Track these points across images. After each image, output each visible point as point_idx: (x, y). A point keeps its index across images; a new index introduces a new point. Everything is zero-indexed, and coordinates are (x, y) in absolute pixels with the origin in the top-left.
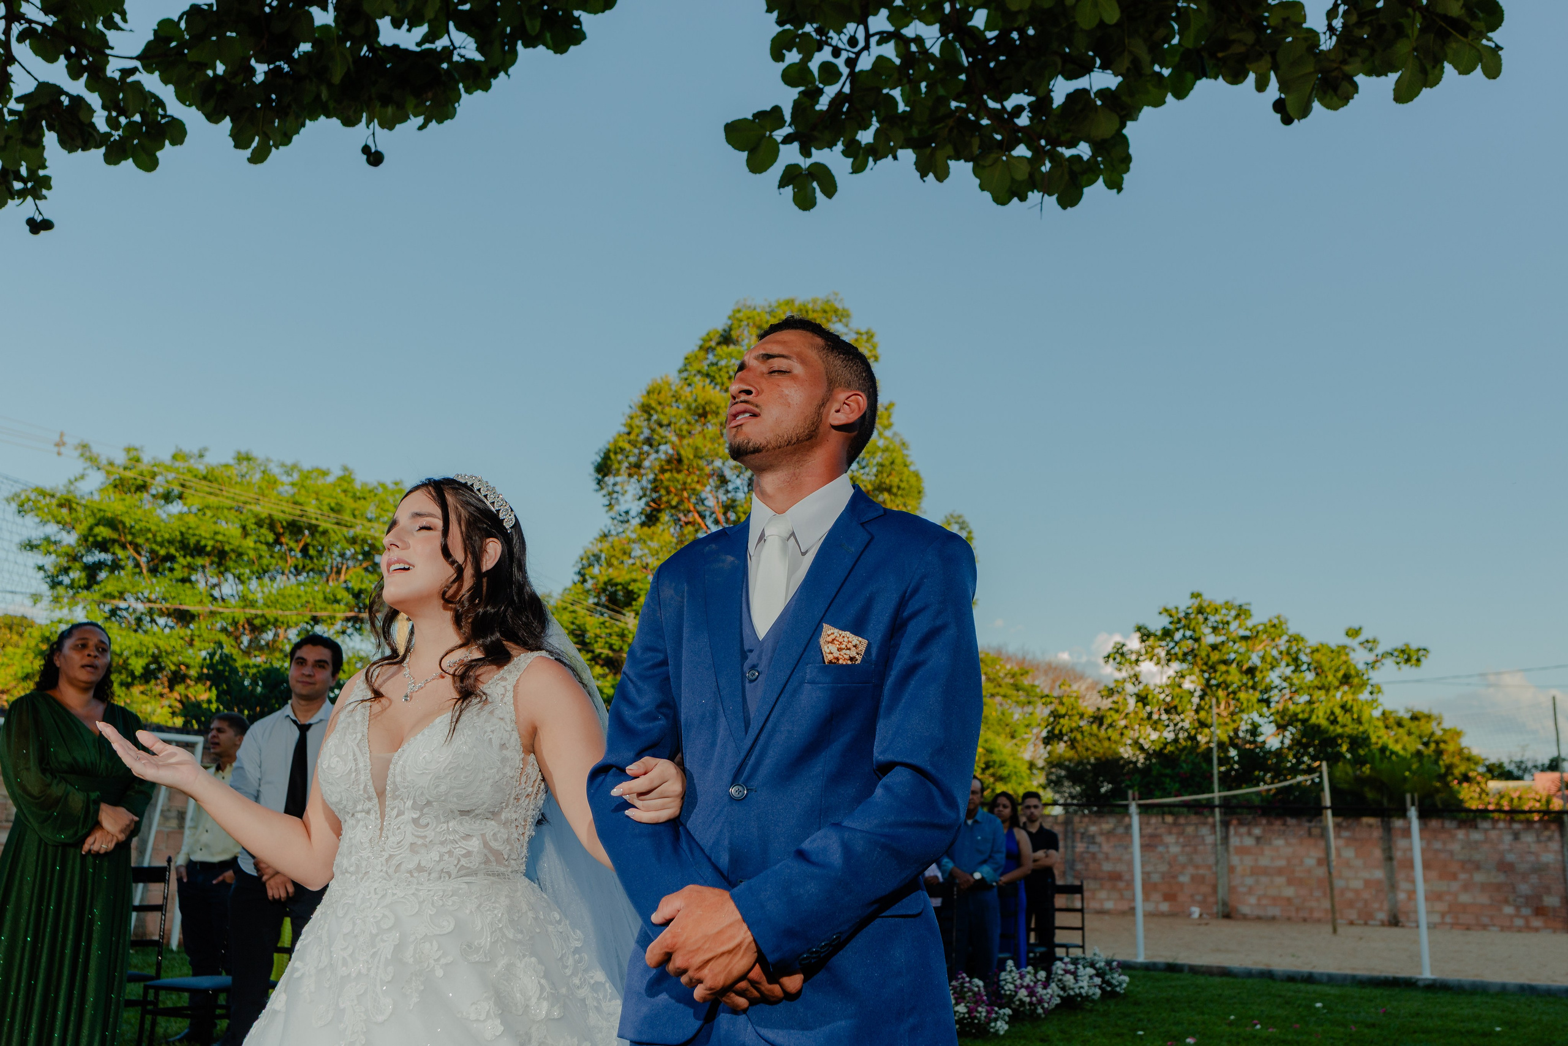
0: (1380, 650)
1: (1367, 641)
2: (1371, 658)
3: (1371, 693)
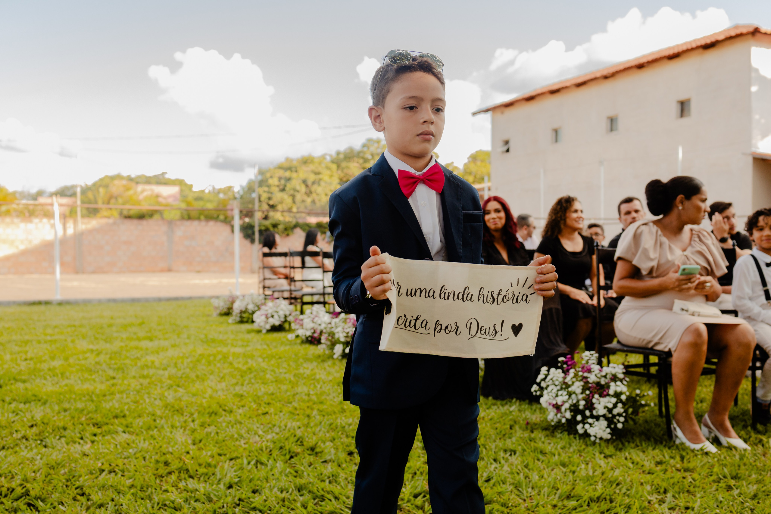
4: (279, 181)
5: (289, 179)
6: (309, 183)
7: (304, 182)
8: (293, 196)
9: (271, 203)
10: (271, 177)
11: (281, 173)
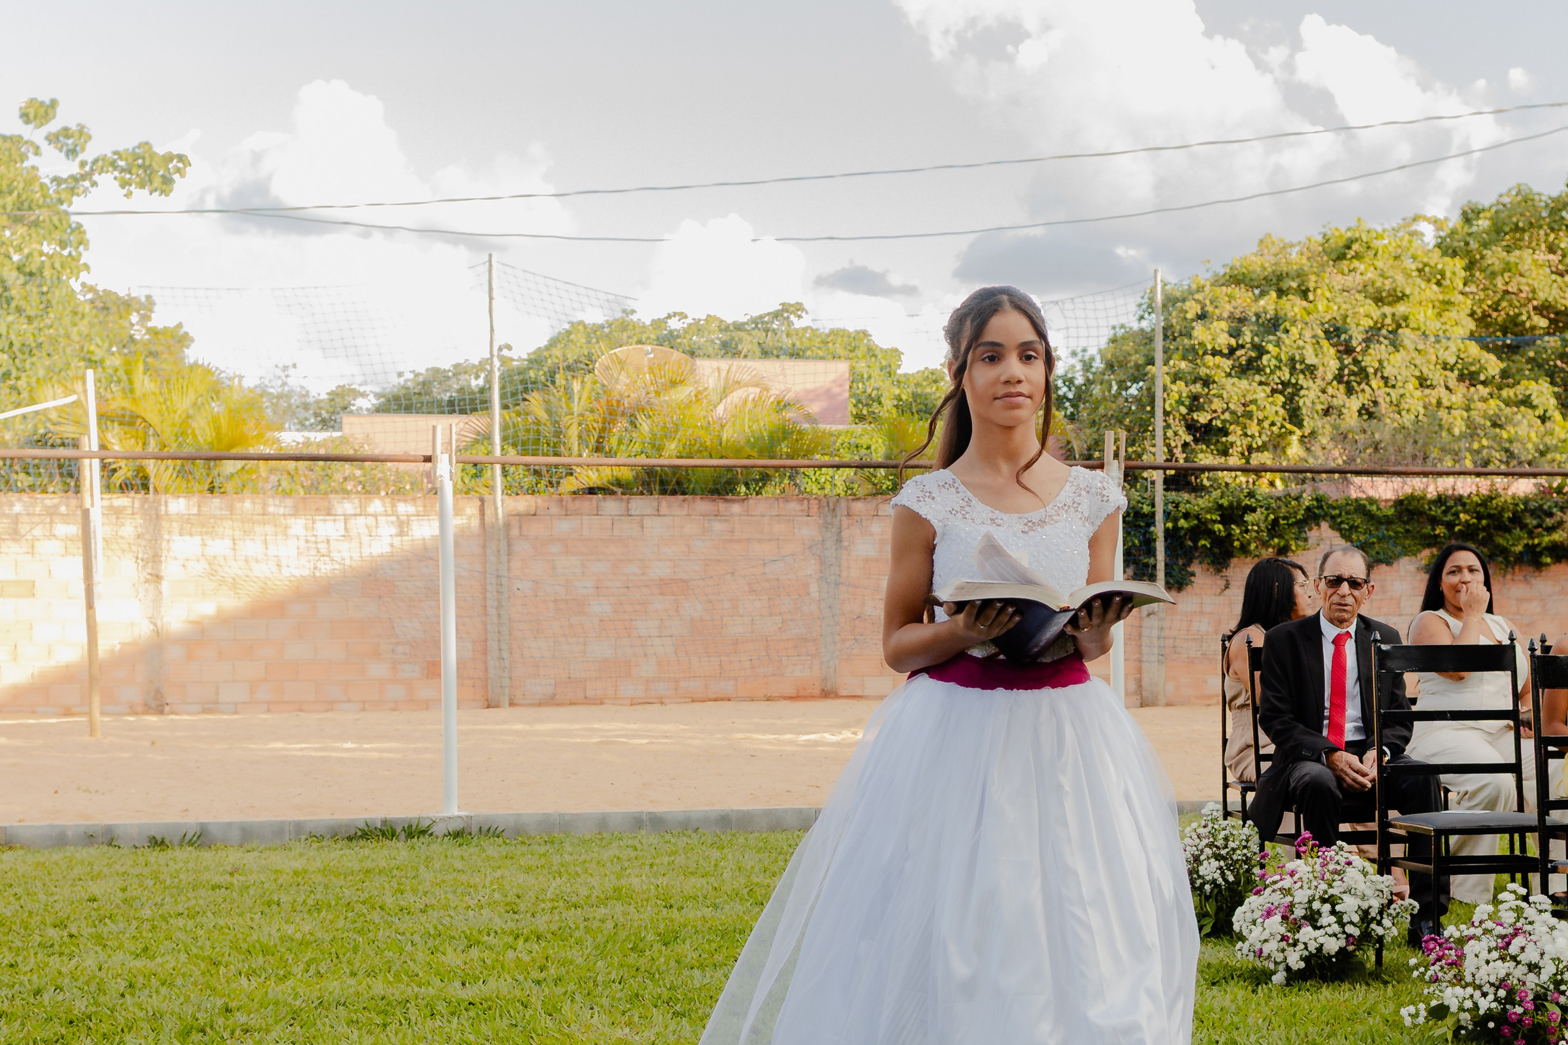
0: (89, 154)
1: (66, 132)
2: (70, 168)
3: (63, 244)
4: (1235, 333)
5: (1274, 324)
6: (1357, 338)
7: (1334, 332)
8: (1290, 393)
9: (1203, 418)
10: (1202, 316)
11: (1243, 300)
